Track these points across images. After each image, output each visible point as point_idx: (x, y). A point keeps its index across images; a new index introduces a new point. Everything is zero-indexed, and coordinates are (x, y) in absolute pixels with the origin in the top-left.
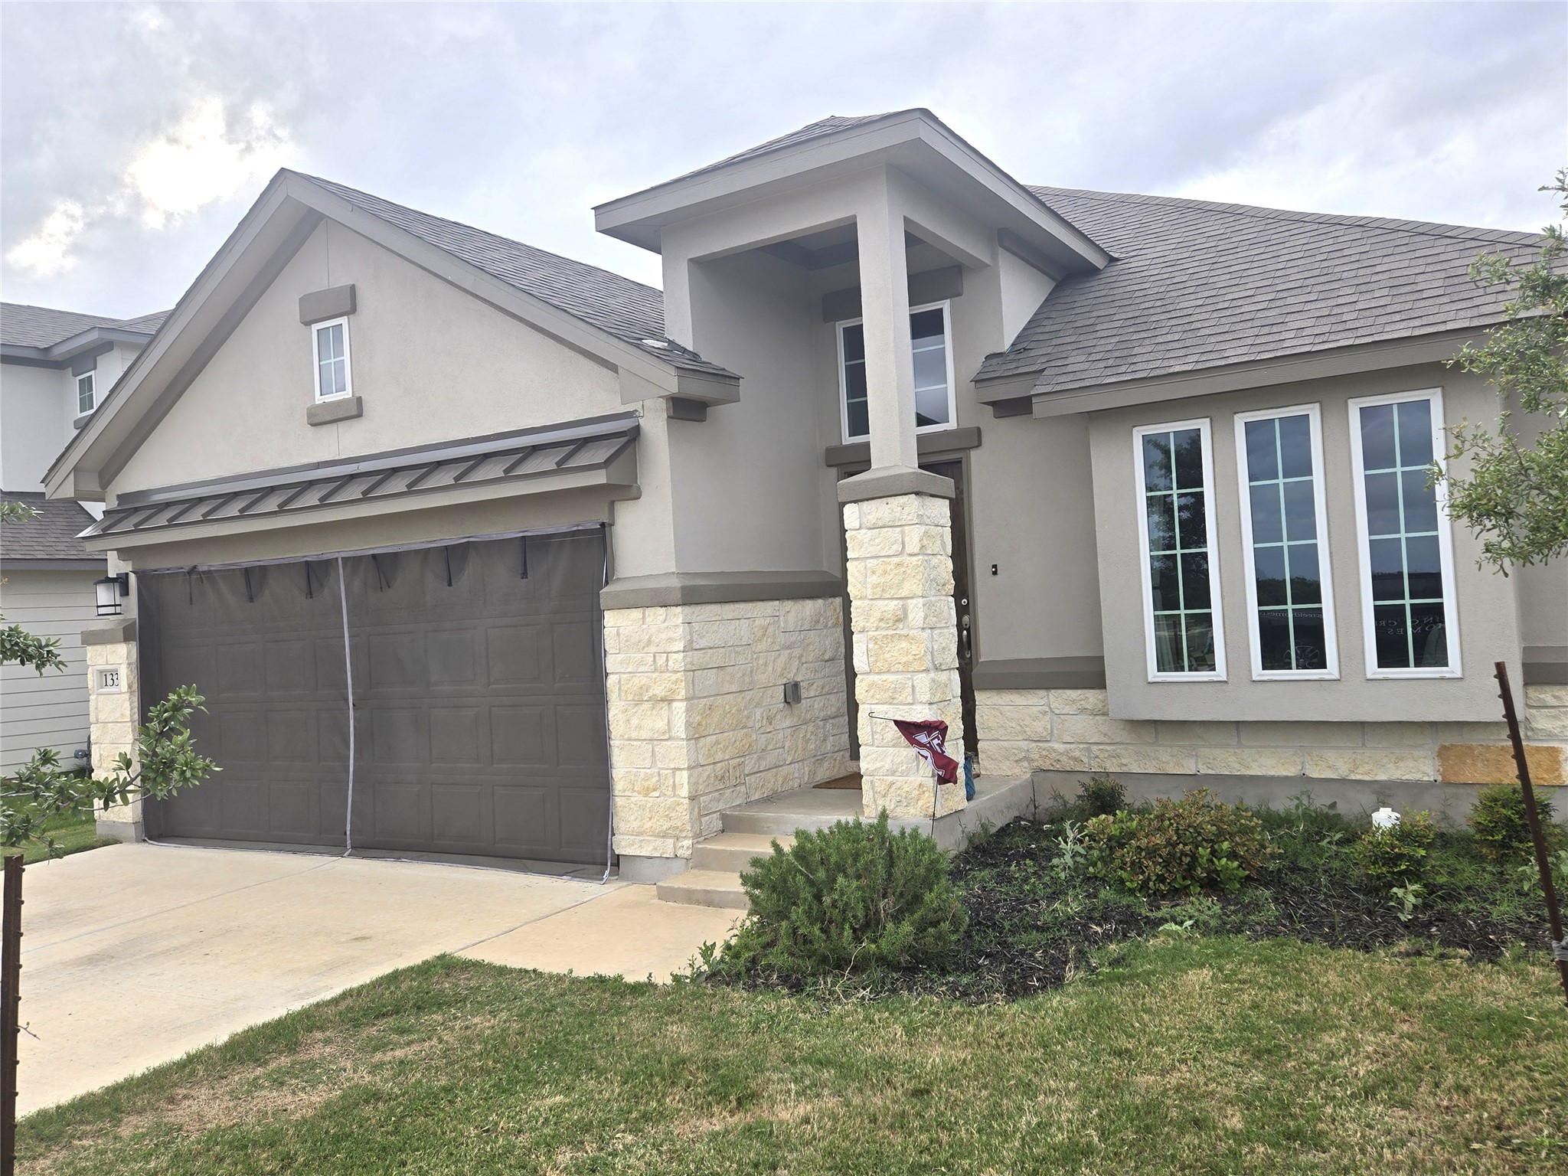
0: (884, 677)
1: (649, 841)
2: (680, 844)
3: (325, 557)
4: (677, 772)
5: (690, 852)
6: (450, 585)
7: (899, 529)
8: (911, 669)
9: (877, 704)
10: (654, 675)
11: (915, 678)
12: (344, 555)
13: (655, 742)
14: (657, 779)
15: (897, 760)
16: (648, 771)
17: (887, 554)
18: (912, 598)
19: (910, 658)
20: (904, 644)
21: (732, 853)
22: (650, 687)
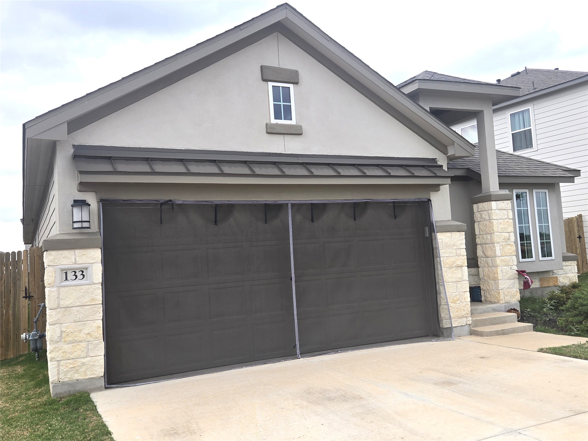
0: (505, 257)
1: (457, 320)
2: (468, 319)
3: (280, 202)
4: (465, 293)
5: (471, 322)
6: (355, 220)
7: (506, 211)
8: (512, 255)
9: (503, 266)
10: (457, 257)
11: (513, 257)
12: (292, 202)
13: (458, 282)
14: (459, 296)
15: (510, 284)
16: (455, 293)
17: (504, 218)
18: (511, 232)
19: (512, 251)
20: (509, 247)
21: (485, 320)
22: (455, 262)
